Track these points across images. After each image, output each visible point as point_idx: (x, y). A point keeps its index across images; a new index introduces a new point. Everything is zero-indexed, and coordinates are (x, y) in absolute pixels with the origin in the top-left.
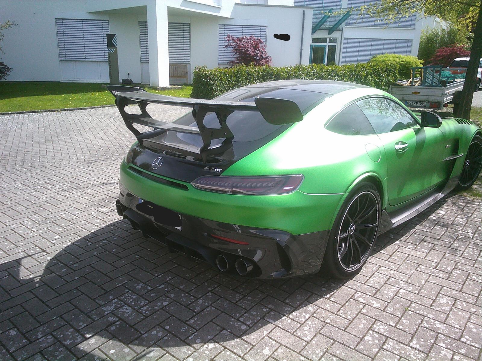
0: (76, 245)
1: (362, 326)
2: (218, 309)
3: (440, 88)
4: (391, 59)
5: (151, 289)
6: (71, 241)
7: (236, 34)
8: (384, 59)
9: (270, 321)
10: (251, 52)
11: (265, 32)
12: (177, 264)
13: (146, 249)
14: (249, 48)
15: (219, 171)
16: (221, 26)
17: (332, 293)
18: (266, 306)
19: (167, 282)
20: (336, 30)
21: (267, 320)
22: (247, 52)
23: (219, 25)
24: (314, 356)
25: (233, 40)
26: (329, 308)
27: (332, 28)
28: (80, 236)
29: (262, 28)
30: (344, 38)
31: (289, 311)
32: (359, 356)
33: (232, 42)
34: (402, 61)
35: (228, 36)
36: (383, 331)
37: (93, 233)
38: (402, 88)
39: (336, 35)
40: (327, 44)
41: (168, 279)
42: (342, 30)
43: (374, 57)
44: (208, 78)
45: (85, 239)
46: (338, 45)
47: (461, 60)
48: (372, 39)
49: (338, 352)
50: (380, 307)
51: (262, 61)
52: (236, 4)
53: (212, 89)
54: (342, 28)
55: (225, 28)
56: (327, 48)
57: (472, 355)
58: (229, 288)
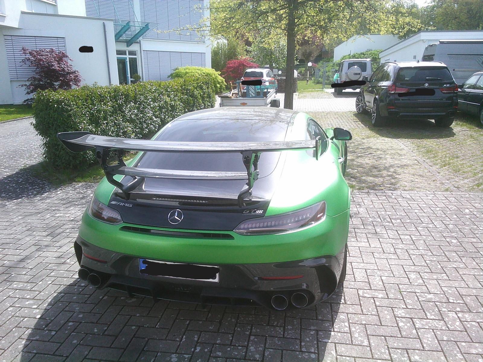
0: (35, 340)
1: (388, 317)
2: (275, 349)
3: (263, 99)
4: (193, 71)
5: (190, 356)
6: (23, 337)
7: (31, 46)
8: (187, 71)
9: (327, 341)
10: (56, 66)
11: (64, 44)
12: (188, 320)
13: (134, 315)
14: (52, 62)
15: (262, 212)
16: (6, 37)
17: (343, 297)
18: (309, 329)
19: (197, 342)
20: (135, 43)
21: (323, 341)
22: (52, 67)
23: (5, 35)
24: (385, 356)
25: (30, 53)
26: (353, 311)
27: (130, 40)
28: (29, 328)
29: (60, 40)
30: (143, 51)
31: (330, 326)
32: (410, 341)
33: (29, 55)
34: (203, 73)
35: (23, 49)
36: (403, 314)
37: (40, 318)
38: (231, 100)
39: (134, 47)
40: (128, 57)
41: (196, 339)
42: (140, 43)
43: (176, 69)
44: (63, 103)
45: (38, 329)
46: (138, 57)
47: (252, 72)
48: (170, 52)
49: (395, 344)
50: (383, 296)
51: (70, 76)
52: (23, 13)
53: (70, 116)
54: (140, 41)
55: (13, 39)
56: (128, 60)
57: (465, 310)
58: (263, 325)
